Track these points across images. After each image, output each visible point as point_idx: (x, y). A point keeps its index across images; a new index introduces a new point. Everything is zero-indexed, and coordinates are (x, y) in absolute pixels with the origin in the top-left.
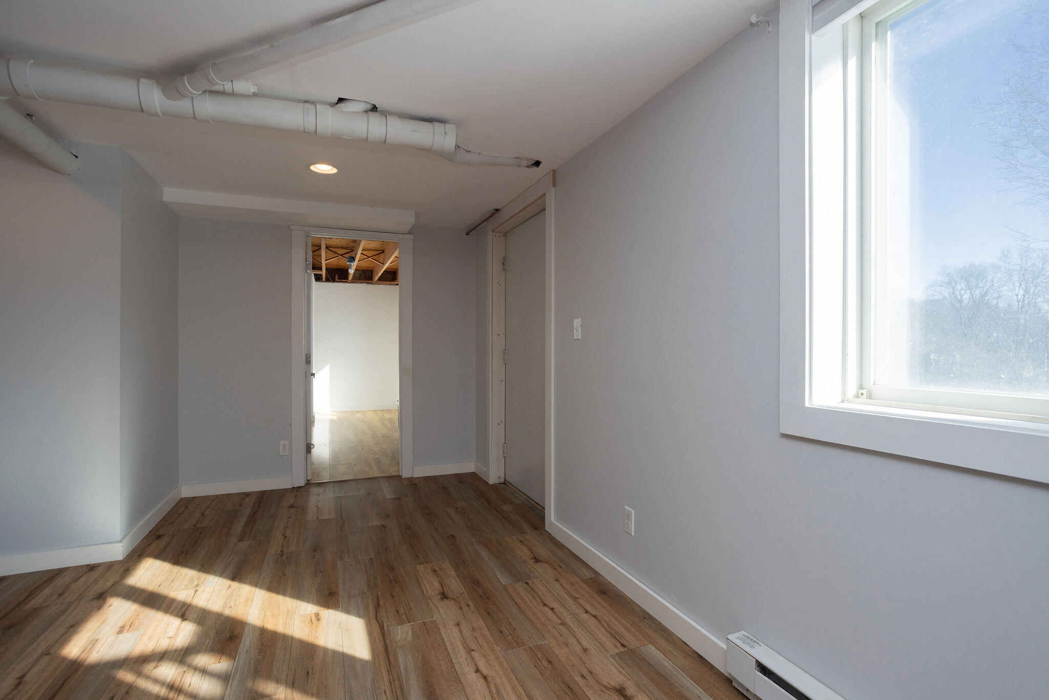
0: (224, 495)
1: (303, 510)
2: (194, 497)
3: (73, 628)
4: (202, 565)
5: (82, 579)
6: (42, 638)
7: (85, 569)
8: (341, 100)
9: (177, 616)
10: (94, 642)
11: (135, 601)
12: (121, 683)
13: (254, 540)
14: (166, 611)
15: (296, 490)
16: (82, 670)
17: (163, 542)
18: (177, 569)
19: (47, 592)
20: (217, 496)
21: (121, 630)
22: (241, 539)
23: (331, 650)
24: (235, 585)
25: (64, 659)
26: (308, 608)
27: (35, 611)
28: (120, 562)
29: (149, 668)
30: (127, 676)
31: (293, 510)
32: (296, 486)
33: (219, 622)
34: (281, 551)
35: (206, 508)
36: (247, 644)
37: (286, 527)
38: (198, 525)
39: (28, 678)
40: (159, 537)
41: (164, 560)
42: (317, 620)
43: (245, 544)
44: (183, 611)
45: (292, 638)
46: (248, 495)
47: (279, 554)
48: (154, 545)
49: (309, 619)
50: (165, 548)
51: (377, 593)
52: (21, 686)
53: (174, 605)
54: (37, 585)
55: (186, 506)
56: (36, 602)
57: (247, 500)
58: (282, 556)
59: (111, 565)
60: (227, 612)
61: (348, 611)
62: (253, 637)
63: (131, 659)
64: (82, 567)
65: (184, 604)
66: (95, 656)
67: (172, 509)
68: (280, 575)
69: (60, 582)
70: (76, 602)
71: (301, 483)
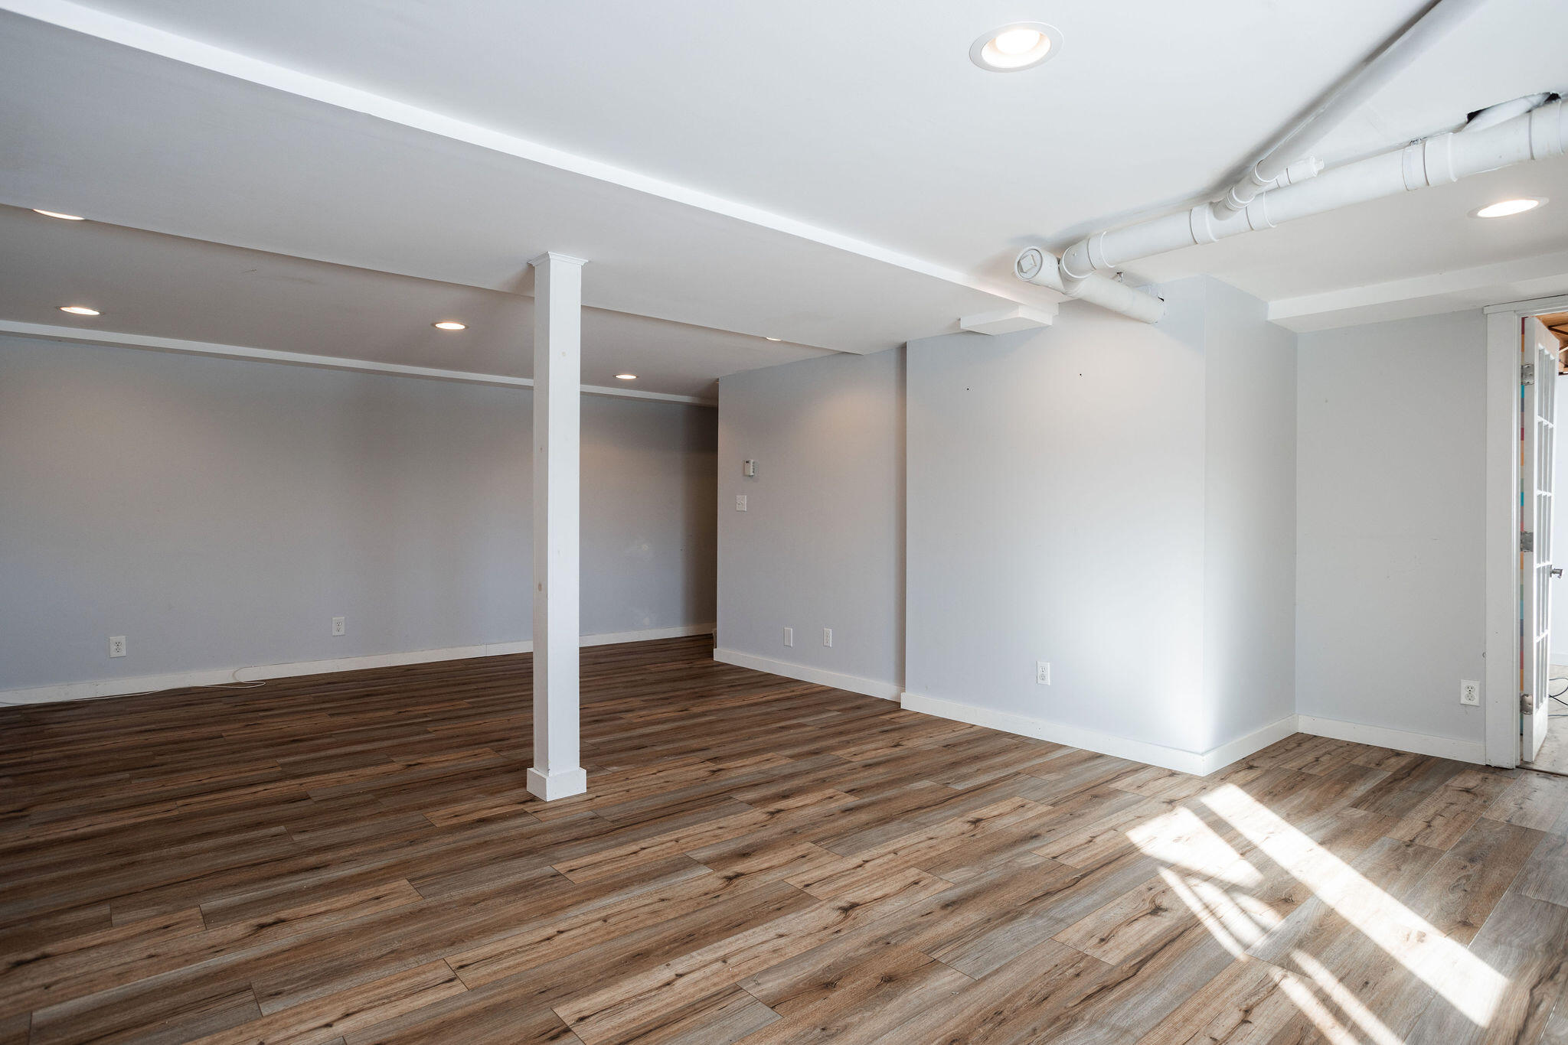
0: (1359, 744)
1: (1485, 802)
2: (1315, 736)
3: (1141, 819)
4: (1288, 815)
5: (1161, 781)
6: (1116, 815)
7: (1166, 773)
8: (1472, 116)
9: (1237, 850)
10: (1153, 839)
11: (1202, 819)
12: (1161, 881)
13: (1374, 812)
14: (1229, 841)
15: (1492, 770)
16: (1136, 854)
17: (1253, 774)
18: (1259, 806)
19: (1129, 780)
20: (1348, 744)
21: (1178, 839)
22: (1356, 805)
23: (1419, 979)
24: (1322, 851)
25: (1127, 839)
26: (1413, 921)
27: (1117, 792)
28: (1201, 779)
29: (1193, 881)
30: (1170, 877)
31: (1467, 797)
32: (1493, 765)
33: (1280, 879)
34: (1410, 841)
35: (1325, 754)
36: (1303, 915)
37: (1438, 814)
38: (1303, 770)
39: (1098, 840)
40: (1251, 767)
41: (1248, 792)
42: (1418, 941)
43: (1360, 813)
44: (1247, 850)
45: (1367, 938)
46: (1398, 754)
47: (1404, 842)
48: (1242, 774)
49: (1406, 933)
50: (1253, 781)
51: (1561, 963)
52: (1091, 843)
53: (1240, 839)
54: (1123, 771)
55: (1300, 744)
56: (1118, 785)
57: (1393, 760)
58: (1408, 846)
59: (1190, 778)
60: (1295, 873)
61: (1482, 955)
62: (1313, 913)
63: (1178, 867)
64: (1164, 769)
65: (1249, 843)
66: (1149, 849)
67: (1280, 741)
68: (1392, 867)
69: (1143, 776)
70: (1149, 799)
71: (1509, 760)
